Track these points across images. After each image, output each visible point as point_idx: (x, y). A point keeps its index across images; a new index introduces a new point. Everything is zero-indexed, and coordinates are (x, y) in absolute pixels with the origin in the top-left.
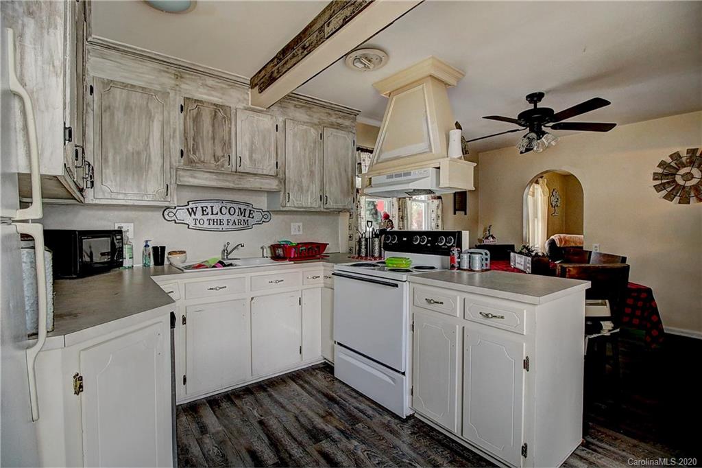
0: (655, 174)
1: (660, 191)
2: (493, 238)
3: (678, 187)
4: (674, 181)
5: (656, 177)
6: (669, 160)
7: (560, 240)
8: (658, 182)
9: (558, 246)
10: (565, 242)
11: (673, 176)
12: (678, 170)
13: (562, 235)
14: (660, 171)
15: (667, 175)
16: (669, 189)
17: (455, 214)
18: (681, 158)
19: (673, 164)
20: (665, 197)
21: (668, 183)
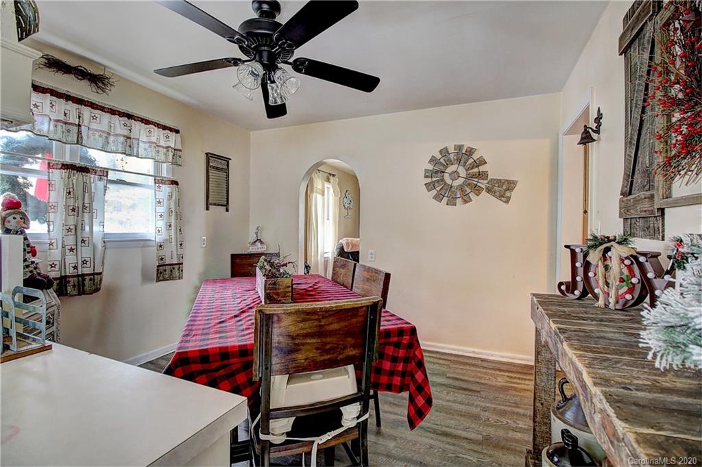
0: (426, 171)
1: (431, 190)
2: (262, 242)
3: (446, 186)
4: (443, 180)
5: (427, 174)
6: (438, 156)
7: (348, 244)
8: (429, 180)
9: (346, 251)
10: (353, 247)
11: (442, 174)
12: (446, 167)
13: (350, 239)
14: (430, 167)
15: (436, 172)
16: (438, 189)
17: (207, 209)
18: (449, 154)
19: (442, 160)
20: (435, 198)
21: (438, 181)
